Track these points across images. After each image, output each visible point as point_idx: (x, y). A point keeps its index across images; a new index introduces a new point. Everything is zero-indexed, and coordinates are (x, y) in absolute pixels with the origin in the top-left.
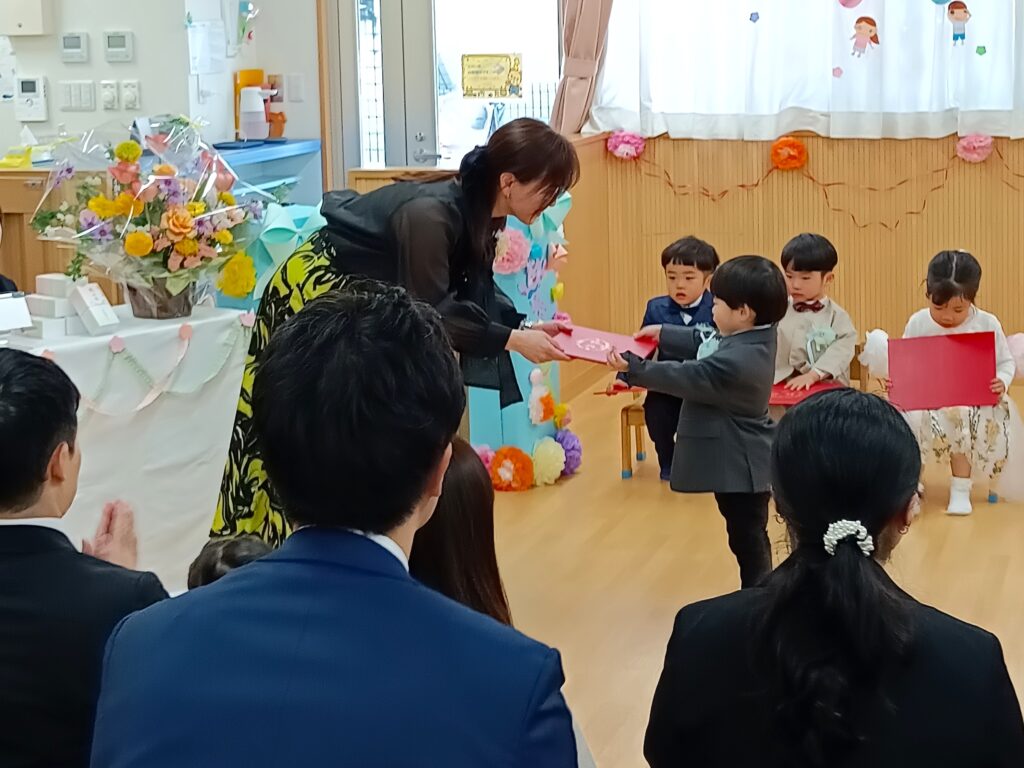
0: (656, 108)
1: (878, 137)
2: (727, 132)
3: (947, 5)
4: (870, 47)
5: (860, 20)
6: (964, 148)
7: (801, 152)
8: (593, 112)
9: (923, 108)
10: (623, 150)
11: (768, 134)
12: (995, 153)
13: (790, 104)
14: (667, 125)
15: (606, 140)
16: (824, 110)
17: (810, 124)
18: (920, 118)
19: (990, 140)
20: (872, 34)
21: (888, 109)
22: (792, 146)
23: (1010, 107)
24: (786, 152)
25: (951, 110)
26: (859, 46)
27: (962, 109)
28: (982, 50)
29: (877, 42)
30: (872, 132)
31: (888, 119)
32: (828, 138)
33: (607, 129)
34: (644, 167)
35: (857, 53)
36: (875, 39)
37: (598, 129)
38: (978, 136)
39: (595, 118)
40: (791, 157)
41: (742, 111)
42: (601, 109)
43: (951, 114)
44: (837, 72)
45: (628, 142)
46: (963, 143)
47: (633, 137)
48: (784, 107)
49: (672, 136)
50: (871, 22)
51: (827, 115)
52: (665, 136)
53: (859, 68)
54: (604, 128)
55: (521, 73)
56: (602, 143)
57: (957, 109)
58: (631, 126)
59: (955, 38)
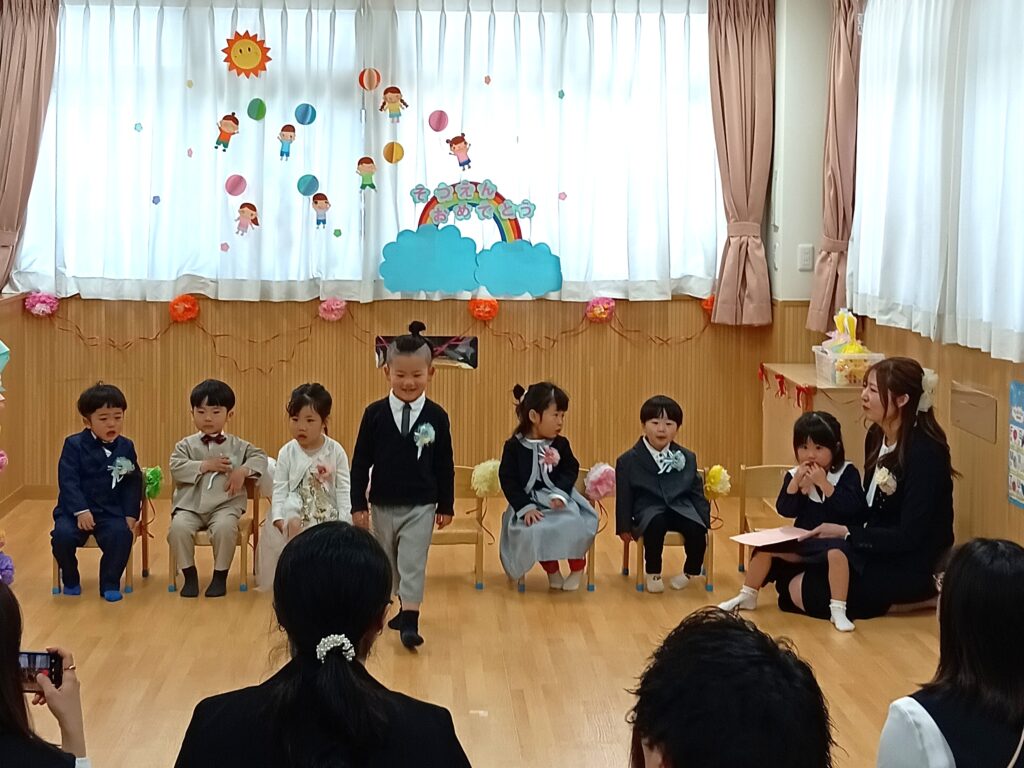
0: (69, 272)
1: (258, 300)
2: (132, 294)
3: (311, 197)
4: (251, 228)
5: (243, 206)
6: (325, 310)
8: (13, 275)
9: (292, 277)
10: (39, 308)
11: (166, 296)
12: (348, 315)
13: (186, 272)
14: (78, 287)
15: (24, 300)
16: (213, 277)
17: (201, 289)
18: (290, 285)
19: (344, 304)
20: (253, 217)
21: (265, 278)
23: (360, 278)
25: (314, 279)
26: (242, 228)
27: (324, 278)
28: (338, 233)
29: (257, 224)
30: (252, 296)
31: (265, 286)
32: (217, 301)
33: (25, 291)
34: (57, 323)
35: (240, 232)
36: (255, 222)
37: (18, 290)
38: (335, 300)
39: (15, 281)
41: (144, 277)
42: (20, 273)
43: (314, 283)
44: (225, 247)
45: (44, 302)
46: (324, 305)
47: (49, 298)
48: (180, 274)
49: (83, 297)
50: (252, 207)
51: (216, 282)
52: (77, 297)
53: (243, 244)
54: (22, 289)
56: (21, 303)
57: (319, 278)
58: (46, 287)
59: (318, 222)
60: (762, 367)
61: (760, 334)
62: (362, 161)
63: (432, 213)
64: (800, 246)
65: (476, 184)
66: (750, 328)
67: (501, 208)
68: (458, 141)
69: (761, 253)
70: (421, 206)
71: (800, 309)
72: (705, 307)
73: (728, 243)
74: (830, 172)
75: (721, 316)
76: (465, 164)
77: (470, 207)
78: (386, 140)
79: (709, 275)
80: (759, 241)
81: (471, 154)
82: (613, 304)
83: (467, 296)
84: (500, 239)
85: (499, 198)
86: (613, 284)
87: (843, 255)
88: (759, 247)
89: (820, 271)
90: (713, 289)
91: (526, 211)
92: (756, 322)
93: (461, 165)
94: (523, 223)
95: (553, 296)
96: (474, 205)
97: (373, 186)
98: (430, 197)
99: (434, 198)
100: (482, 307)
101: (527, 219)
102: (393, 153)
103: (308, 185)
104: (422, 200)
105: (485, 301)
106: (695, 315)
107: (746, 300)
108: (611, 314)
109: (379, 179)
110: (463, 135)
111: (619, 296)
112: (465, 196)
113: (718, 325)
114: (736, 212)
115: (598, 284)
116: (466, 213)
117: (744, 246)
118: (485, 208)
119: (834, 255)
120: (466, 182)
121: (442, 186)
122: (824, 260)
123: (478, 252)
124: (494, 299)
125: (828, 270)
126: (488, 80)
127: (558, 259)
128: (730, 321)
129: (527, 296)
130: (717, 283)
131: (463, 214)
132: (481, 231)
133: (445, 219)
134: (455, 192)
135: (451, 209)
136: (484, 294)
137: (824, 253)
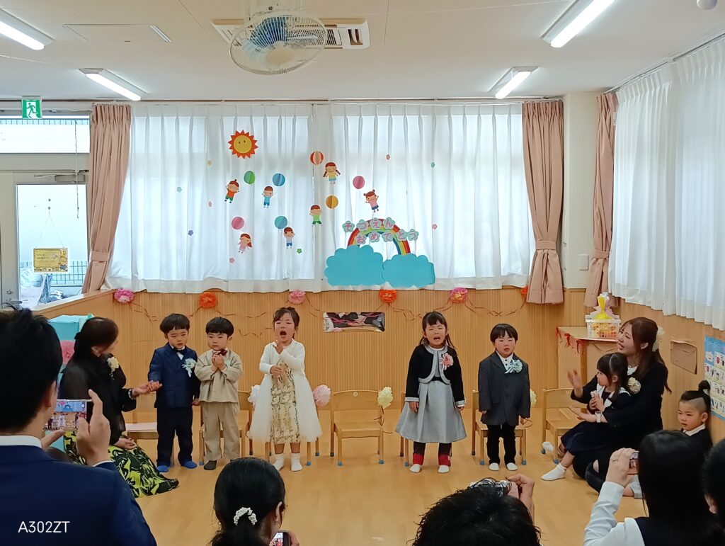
0: (141, 276)
1: (252, 292)
2: (177, 289)
3: (283, 230)
4: (247, 248)
5: (242, 236)
6: (292, 297)
7: (214, 300)
8: (107, 279)
9: (273, 278)
10: (123, 299)
11: (198, 290)
12: (306, 300)
13: (208, 276)
14: (146, 286)
15: (114, 294)
16: (226, 279)
17: (218, 285)
18: (271, 283)
19: (304, 293)
20: (249, 242)
21: (256, 278)
22: (210, 296)
23: (313, 278)
24: (206, 299)
25: (286, 279)
26: (242, 248)
27: (291, 278)
28: (299, 251)
29: (251, 246)
30: (249, 289)
31: (257, 282)
32: (227, 292)
33: (114, 288)
34: (134, 307)
35: (241, 251)
36: (250, 245)
37: (109, 288)
38: (299, 291)
39: (108, 282)
40: (209, 302)
41: (185, 279)
42: (111, 277)
43: (286, 281)
44: (232, 260)
45: (125, 295)
46: (292, 295)
47: (128, 292)
48: (206, 277)
49: (148, 291)
50: (247, 236)
51: (227, 281)
52: (145, 291)
53: (242, 258)
54: (112, 287)
55: (67, 259)
56: (112, 295)
57: (289, 278)
58: (126, 286)
59: (288, 245)
60: (557, 329)
61: (557, 308)
62: (313, 208)
63: (356, 238)
64: (581, 255)
65: (382, 220)
66: (550, 305)
67: (397, 234)
68: (370, 195)
69: (557, 259)
70: (349, 234)
71: (580, 293)
72: (524, 292)
73: (536, 254)
74: (597, 210)
75: (533, 298)
76: (375, 208)
77: (378, 234)
78: (328, 195)
79: (524, 273)
80: (555, 252)
81: (379, 202)
82: (466, 291)
83: (378, 288)
84: (397, 253)
85: (396, 229)
86: (466, 280)
87: (606, 260)
88: (555, 256)
89: (592, 270)
90: (528, 282)
91: (412, 236)
92: (554, 301)
93: (373, 209)
94: (411, 244)
95: (430, 287)
96: (381, 233)
97: (320, 223)
98: (354, 229)
99: (357, 229)
100: (387, 294)
101: (413, 241)
102: (332, 202)
103: (282, 223)
104: (349, 231)
105: (389, 291)
106: (517, 297)
107: (547, 289)
108: (465, 297)
109: (324, 218)
110: (374, 191)
111: (470, 287)
112: (375, 228)
113: (532, 303)
114: (539, 235)
115: (457, 279)
116: (376, 238)
117: (546, 255)
118: (388, 234)
119: (601, 261)
120: (375, 219)
121: (362, 222)
122: (594, 263)
123: (384, 261)
124: (394, 289)
125: (597, 270)
126: (388, 157)
127: (433, 264)
128: (538, 301)
129: (414, 288)
130: (530, 278)
131: (374, 239)
132: (385, 249)
133: (364, 242)
134: (369, 226)
135: (367, 235)
136: (388, 286)
137: (595, 259)
